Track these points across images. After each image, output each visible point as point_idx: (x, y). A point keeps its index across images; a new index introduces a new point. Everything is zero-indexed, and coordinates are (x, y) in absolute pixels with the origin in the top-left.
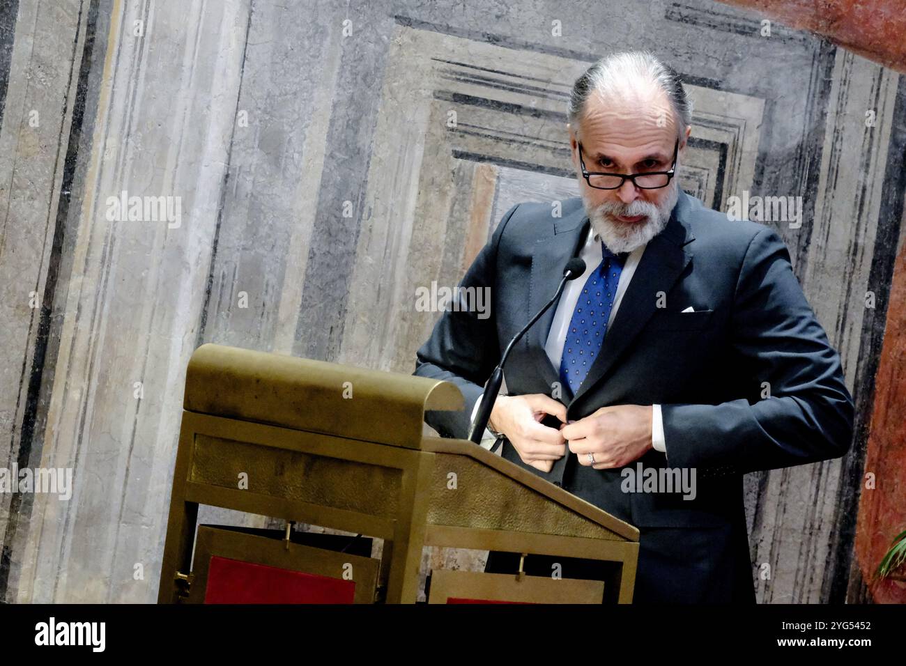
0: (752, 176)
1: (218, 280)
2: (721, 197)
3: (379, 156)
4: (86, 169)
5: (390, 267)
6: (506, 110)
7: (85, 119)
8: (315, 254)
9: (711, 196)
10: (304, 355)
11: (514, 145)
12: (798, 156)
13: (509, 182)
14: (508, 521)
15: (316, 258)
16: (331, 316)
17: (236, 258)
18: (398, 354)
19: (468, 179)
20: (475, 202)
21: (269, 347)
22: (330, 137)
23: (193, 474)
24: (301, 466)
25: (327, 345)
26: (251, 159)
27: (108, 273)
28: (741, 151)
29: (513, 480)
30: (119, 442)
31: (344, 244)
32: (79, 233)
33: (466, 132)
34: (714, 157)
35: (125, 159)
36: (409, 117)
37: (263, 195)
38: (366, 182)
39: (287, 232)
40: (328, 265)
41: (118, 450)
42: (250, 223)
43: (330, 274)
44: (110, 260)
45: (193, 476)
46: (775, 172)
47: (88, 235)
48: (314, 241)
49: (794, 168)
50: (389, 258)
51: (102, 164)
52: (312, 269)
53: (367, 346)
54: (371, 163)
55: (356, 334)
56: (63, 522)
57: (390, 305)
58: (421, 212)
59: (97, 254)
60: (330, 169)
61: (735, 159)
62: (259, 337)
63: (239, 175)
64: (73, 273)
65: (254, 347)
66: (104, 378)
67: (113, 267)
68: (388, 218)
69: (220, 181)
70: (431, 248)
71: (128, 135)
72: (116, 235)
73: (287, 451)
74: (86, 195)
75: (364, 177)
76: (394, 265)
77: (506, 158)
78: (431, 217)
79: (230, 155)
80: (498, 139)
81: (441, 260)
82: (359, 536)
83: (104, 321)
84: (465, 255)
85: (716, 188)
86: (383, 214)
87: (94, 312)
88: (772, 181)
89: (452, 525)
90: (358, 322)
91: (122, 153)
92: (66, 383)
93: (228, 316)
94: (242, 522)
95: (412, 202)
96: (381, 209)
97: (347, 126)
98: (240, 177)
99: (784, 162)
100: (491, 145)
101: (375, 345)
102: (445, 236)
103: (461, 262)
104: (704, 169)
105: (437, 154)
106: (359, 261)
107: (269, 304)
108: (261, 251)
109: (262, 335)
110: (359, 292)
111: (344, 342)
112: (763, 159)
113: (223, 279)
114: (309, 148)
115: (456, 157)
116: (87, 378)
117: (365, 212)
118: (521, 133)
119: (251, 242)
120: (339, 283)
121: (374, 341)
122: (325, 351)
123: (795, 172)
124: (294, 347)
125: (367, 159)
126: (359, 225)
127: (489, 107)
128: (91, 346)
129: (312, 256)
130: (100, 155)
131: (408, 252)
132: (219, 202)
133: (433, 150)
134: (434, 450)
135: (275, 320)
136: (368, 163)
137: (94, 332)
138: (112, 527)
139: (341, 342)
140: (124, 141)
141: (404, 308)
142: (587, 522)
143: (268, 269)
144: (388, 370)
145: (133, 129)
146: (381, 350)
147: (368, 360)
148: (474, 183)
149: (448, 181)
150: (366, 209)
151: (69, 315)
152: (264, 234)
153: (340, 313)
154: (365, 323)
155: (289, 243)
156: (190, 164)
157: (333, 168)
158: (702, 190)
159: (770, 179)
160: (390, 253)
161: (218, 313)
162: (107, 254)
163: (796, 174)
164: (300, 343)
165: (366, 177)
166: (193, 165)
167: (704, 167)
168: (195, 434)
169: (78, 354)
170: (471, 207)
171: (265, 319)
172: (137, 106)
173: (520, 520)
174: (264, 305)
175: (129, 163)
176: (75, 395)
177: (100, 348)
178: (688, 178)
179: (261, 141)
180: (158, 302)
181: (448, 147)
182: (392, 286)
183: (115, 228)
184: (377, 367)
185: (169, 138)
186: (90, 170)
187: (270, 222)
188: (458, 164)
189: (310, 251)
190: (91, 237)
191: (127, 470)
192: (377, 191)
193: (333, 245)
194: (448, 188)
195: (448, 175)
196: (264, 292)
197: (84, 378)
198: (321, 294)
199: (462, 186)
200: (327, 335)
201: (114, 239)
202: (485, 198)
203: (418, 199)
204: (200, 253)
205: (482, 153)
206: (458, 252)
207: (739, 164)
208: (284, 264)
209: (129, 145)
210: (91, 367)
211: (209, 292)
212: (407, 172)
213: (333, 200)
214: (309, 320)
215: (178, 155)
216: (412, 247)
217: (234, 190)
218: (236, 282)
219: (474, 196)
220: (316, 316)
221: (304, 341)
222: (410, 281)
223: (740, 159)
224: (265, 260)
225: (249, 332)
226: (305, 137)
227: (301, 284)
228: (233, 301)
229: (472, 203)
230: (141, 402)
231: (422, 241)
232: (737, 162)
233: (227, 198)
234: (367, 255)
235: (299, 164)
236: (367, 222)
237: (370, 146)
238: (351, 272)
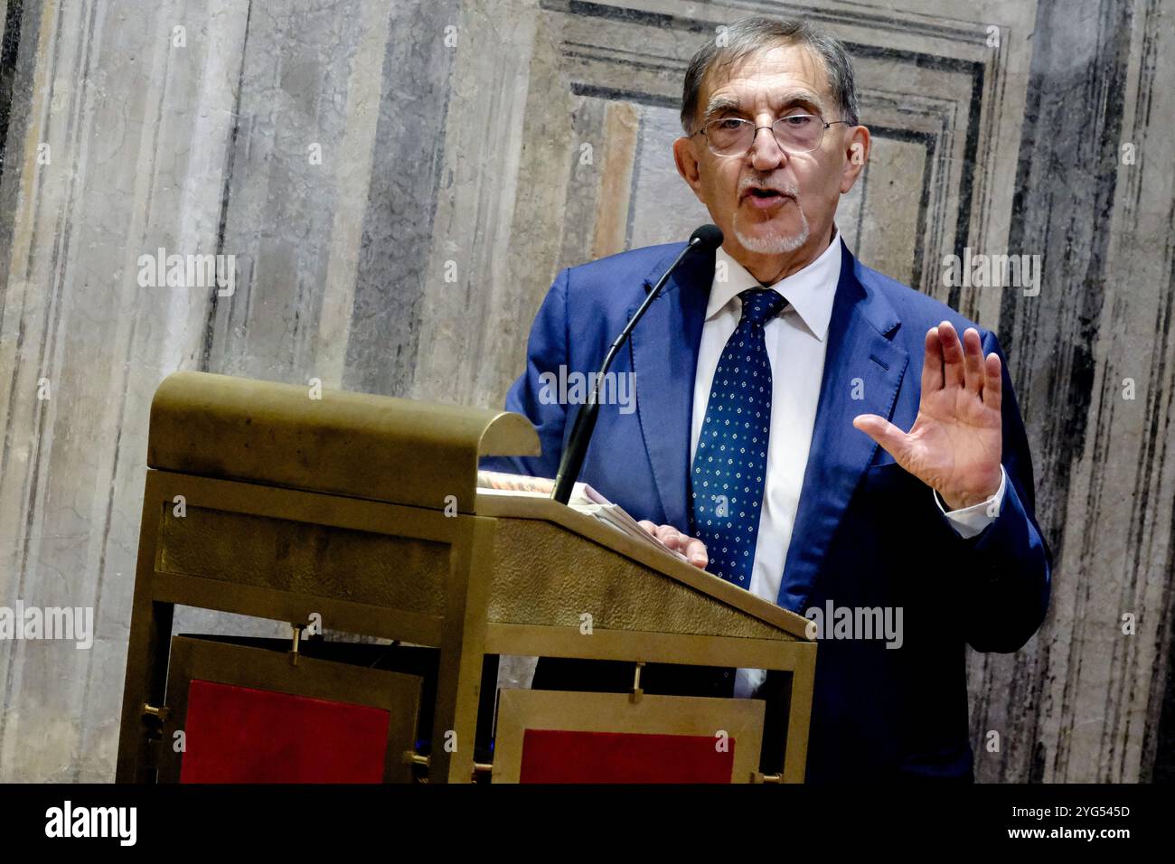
0: (1023, 110)
2: (977, 141)
3: (462, 94)
4: (24, 126)
5: (484, 255)
6: (649, 23)
7: (18, 52)
8: (370, 241)
9: (962, 139)
10: (359, 387)
11: (665, 73)
12: (1091, 78)
13: (658, 128)
14: (614, 615)
15: (374, 247)
16: (399, 330)
17: (253, 248)
18: (501, 383)
19: (597, 124)
20: (607, 157)
21: (306, 376)
22: (388, 71)
23: (163, 561)
24: (312, 542)
25: (393, 372)
26: (271, 104)
27: (62, 275)
28: (1005, 73)
29: (620, 555)
30: (89, 520)
31: (414, 224)
32: (18, 219)
33: (591, 57)
34: (964, 83)
35: (82, 110)
36: (505, 37)
37: (290, 156)
38: (443, 133)
39: (327, 209)
40: (391, 256)
41: (87, 533)
42: (272, 197)
43: (394, 269)
44: (65, 258)
45: (162, 563)
46: (1057, 103)
47: (31, 221)
48: (368, 222)
49: (1085, 96)
50: (483, 241)
51: (48, 118)
52: (368, 262)
53: (453, 372)
54: (450, 105)
55: (437, 357)
57: (485, 311)
58: (526, 174)
59: (46, 249)
60: (390, 117)
61: (996, 86)
62: (291, 363)
63: (253, 128)
64: (11, 276)
65: (284, 378)
66: (62, 429)
67: (71, 267)
68: (479, 184)
69: (226, 138)
70: (544, 227)
71: (86, 75)
72: (72, 221)
73: (292, 522)
74: (26, 164)
75: (440, 126)
76: (490, 254)
77: (653, 93)
78: (542, 181)
79: (238, 99)
80: (638, 66)
81: (559, 245)
82: (396, 643)
83: (60, 346)
84: (595, 236)
85: (969, 128)
86: (471, 180)
87: (45, 333)
88: (1053, 115)
89: (527, 623)
90: (439, 338)
91: (78, 100)
92: (7, 438)
93: (244, 334)
95: (514, 161)
96: (467, 173)
97: (413, 52)
98: (256, 130)
99: (1070, 87)
100: (628, 74)
101: (465, 370)
102: (564, 209)
104: (951, 101)
105: (549, 89)
106: (437, 250)
107: (306, 316)
108: (291, 238)
109: (296, 360)
110: (438, 294)
111: (418, 368)
112: (1038, 85)
114: (357, 86)
115: (577, 93)
116: (38, 429)
117: (443, 178)
118: (673, 56)
119: (274, 226)
120: (409, 281)
121: (463, 364)
122: (392, 380)
123: (1086, 101)
124: (344, 378)
125: (443, 101)
126: (436, 197)
127: (624, 19)
129: (367, 243)
130: (45, 105)
131: (510, 234)
132: (226, 168)
133: (542, 84)
134: (498, 514)
135: (315, 337)
136: (446, 105)
137: (46, 362)
139: (414, 366)
140: (80, 83)
141: (507, 316)
142: (736, 614)
143: (301, 265)
144: (486, 407)
145: (93, 66)
146: (474, 378)
147: (456, 392)
148: (604, 131)
149: (565, 129)
150: (445, 173)
151: (7, 338)
152: (294, 214)
153: (411, 324)
154: (448, 338)
155: (331, 225)
156: (180, 113)
157: (393, 115)
158: (947, 132)
159: (1049, 113)
160: (483, 236)
161: (229, 329)
162: (61, 249)
163: (1089, 104)
164: (353, 369)
165: (444, 126)
166: (185, 114)
167: (949, 97)
168: (165, 503)
169: (23, 394)
170: (602, 166)
171: (299, 337)
172: (97, 33)
173: (633, 613)
174: (297, 317)
175: (89, 114)
176: (21, 454)
178: (926, 114)
179: (284, 77)
180: (138, 317)
181: (564, 80)
182: (488, 283)
183: (70, 210)
184: (471, 401)
185: (147, 78)
186: (30, 126)
187: (303, 195)
188: (581, 103)
189: (363, 236)
190: (35, 224)
191: (102, 561)
192: (461, 146)
193: (397, 226)
194: (566, 139)
195: (567, 119)
196: (296, 299)
197: (33, 428)
198: (381, 298)
199: (587, 135)
200: (392, 357)
201: (69, 226)
202: (623, 153)
203: (523, 155)
204: (199, 244)
205: (614, 85)
206: (585, 231)
207: (1003, 92)
208: (325, 255)
209: (88, 90)
210: (43, 413)
211: (214, 300)
212: (505, 116)
213: (395, 160)
214: (366, 337)
215: (161, 101)
216: (515, 226)
217: (247, 150)
218: (254, 285)
219: (605, 149)
220: (376, 332)
221: (359, 366)
222: (514, 274)
223: (1004, 85)
224: (296, 251)
225: (277, 356)
226: (350, 73)
227: (352, 284)
228: (250, 312)
229: (604, 159)
230: (120, 462)
231: (531, 217)
232: (999, 89)
233: (236, 161)
234: (448, 238)
235: (342, 109)
236: (447, 191)
237: (447, 81)
238: (427, 264)
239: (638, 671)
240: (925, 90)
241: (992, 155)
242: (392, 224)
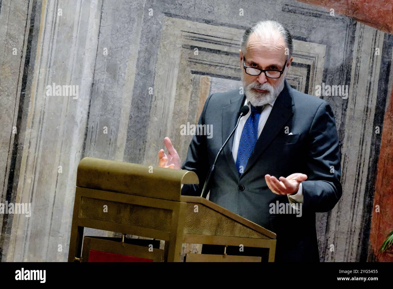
0: (322, 79)
1: (90, 129)
2: (308, 88)
3: (159, 74)
4: (31, 82)
5: (165, 121)
6: (213, 52)
7: (30, 60)
8: (132, 117)
9: (304, 87)
10: (128, 161)
11: (218, 68)
12: (341, 70)
13: (216, 84)
14: (219, 232)
15: (132, 119)
16: (140, 144)
17: (98, 119)
19: (198, 83)
20: (201, 92)
21: (113, 158)
22: (137, 66)
24: (128, 210)
25: (138, 156)
26: (103, 76)
27: (42, 127)
28: (317, 68)
29: (221, 213)
30: (49, 201)
31: (145, 112)
32: (29, 110)
33: (197, 62)
34: (305, 71)
35: (48, 78)
36: (172, 57)
37: (109, 92)
38: (153, 85)
39: (119, 108)
40: (138, 122)
41: (48, 205)
42: (103, 104)
43: (139, 126)
44: (43, 122)
45: (81, 215)
46: (331, 77)
47: (33, 111)
48: (131, 112)
50: (165, 118)
51: (38, 80)
52: (131, 123)
53: (155, 157)
55: (151, 152)
56: (25, 237)
58: (178, 98)
59: (37, 119)
62: (108, 154)
64: (27, 127)
65: (106, 158)
66: (41, 173)
67: (44, 125)
68: (164, 101)
69: (90, 86)
70: (182, 113)
71: (50, 67)
72: (45, 111)
73: (122, 203)
74: (32, 94)
75: (152, 83)
76: (167, 121)
77: (214, 73)
78: (182, 100)
79: (94, 74)
80: (210, 65)
81: (187, 119)
82: (154, 239)
83: (41, 149)
84: (197, 116)
85: (306, 84)
86: (161, 99)
87: (36, 145)
88: (330, 81)
89: (195, 234)
90: (152, 146)
91: (47, 75)
92: (25, 176)
93: (95, 145)
94: (103, 235)
95: (174, 93)
96: (160, 97)
97: (145, 61)
98: (99, 84)
99: (335, 72)
100: (207, 67)
102: (188, 108)
103: (195, 119)
104: (300, 76)
105: (184, 72)
106: (151, 120)
107: (112, 140)
108: (109, 116)
109: (110, 153)
110: (151, 133)
111: (145, 156)
112: (326, 71)
113: (92, 129)
114: (128, 71)
115: (192, 73)
116: (34, 173)
117: (153, 99)
118: (220, 62)
119: (104, 113)
120: (143, 129)
122: (138, 159)
123: (340, 76)
124: (124, 158)
125: (154, 75)
126: (151, 104)
127: (206, 51)
128: (36, 159)
129: (131, 118)
130: (37, 76)
131: (172, 115)
132: (90, 95)
133: (182, 70)
134: (186, 201)
135: (116, 146)
136: (154, 77)
137: (37, 153)
138: (46, 238)
140: (48, 70)
142: (253, 231)
143: (112, 124)
145: (52, 64)
147: (156, 163)
148: (200, 85)
149: (189, 84)
150: (154, 97)
151: (25, 146)
152: (110, 109)
153: (143, 143)
154: (154, 147)
155: (121, 113)
156: (77, 79)
157: (139, 80)
158: (300, 85)
159: (329, 80)
160: (165, 116)
161: (90, 144)
162: (42, 119)
163: (341, 77)
164: (126, 156)
165: (154, 83)
168: (82, 197)
169: (30, 162)
170: (200, 95)
171: (111, 146)
172: (53, 54)
173: (224, 231)
174: (110, 140)
175: (50, 79)
176: (29, 181)
177: (39, 160)
178: (294, 80)
179: (108, 68)
180: (64, 140)
181: (189, 69)
182: (166, 130)
183: (44, 108)
185: (67, 68)
186: (33, 82)
187: (112, 104)
188: (193, 76)
189: (130, 116)
190: (34, 112)
192: (158, 89)
193: (140, 113)
194: (189, 87)
195: (189, 81)
196: (110, 134)
197: (33, 173)
198: (135, 134)
199: (195, 86)
200: (138, 152)
201: (44, 112)
202: (206, 91)
203: (176, 92)
204: (82, 118)
205: (204, 71)
206: (194, 115)
207: (316, 74)
208: (119, 122)
209: (50, 72)
210: (36, 168)
211: (86, 135)
212: (171, 80)
213: (139, 93)
214: (130, 146)
215: (71, 75)
216: (174, 113)
217: (96, 90)
218: (98, 130)
219: (200, 90)
220: (133, 144)
221: (128, 155)
222: (174, 127)
223: (316, 71)
224: (110, 120)
225: (104, 152)
226: (126, 66)
227: (126, 130)
228: (97, 138)
229: (200, 93)
230: (58, 183)
231: (179, 110)
232: (315, 72)
233: (93, 94)
234: (155, 117)
235: (124, 78)
236: (154, 102)
237: (155, 70)
238: (148, 124)
239: (225, 248)
240: (293, 73)
241: (312, 92)
242: (138, 112)
